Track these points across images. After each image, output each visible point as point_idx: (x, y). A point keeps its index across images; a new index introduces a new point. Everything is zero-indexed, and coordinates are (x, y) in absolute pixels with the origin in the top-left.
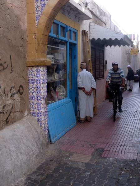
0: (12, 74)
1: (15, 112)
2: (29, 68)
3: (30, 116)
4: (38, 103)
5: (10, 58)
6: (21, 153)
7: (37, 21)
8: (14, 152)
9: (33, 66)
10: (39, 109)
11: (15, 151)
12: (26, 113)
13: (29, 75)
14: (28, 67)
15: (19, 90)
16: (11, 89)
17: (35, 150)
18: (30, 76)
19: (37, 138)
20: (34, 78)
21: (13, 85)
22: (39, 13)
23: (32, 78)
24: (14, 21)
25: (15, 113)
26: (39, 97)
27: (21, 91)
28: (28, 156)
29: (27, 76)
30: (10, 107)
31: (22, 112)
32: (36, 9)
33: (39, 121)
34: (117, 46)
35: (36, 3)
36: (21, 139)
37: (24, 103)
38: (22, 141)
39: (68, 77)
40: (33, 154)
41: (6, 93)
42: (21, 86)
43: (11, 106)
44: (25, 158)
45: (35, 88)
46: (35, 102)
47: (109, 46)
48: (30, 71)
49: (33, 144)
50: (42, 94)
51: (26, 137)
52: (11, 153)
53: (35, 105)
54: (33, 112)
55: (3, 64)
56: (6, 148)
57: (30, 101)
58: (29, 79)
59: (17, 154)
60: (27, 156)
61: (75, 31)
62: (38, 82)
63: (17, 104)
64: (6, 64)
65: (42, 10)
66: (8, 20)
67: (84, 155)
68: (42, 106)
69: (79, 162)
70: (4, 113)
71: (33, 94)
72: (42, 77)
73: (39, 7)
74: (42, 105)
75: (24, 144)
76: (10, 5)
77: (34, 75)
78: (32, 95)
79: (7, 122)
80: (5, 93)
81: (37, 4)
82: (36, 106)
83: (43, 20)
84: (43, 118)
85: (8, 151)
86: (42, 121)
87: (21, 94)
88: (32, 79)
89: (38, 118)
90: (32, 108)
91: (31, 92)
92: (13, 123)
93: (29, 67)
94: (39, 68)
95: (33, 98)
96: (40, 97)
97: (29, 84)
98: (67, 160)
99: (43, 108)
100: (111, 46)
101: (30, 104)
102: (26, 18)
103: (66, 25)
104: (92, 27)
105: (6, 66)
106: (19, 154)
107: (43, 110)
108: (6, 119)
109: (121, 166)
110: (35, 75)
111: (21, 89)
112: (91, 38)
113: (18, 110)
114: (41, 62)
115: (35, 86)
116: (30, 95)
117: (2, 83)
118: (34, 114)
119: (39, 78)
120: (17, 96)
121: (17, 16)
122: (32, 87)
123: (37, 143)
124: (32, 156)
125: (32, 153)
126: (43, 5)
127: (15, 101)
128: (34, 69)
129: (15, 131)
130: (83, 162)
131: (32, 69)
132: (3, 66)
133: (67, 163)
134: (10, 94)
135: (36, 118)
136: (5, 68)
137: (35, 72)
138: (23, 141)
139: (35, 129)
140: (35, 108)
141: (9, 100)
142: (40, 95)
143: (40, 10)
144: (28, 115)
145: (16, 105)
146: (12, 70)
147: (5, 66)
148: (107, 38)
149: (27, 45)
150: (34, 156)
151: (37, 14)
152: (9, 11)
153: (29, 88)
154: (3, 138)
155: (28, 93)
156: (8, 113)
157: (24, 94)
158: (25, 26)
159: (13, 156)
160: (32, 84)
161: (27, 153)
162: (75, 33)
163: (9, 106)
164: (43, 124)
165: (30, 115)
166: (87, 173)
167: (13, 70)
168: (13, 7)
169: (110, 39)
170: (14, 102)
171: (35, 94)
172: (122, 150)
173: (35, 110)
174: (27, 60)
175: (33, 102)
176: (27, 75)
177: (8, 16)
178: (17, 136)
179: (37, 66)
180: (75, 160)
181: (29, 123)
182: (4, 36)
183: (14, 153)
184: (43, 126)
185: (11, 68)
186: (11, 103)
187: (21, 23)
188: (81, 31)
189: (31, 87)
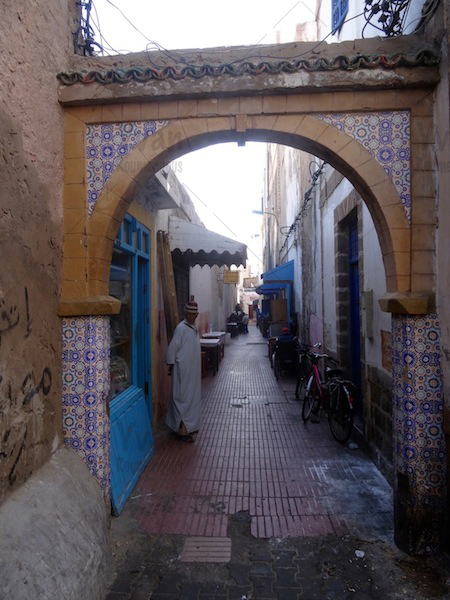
0: (29, 339)
1: (32, 446)
2: (64, 320)
3: (66, 451)
4: (88, 414)
5: (24, 297)
6: (63, 574)
7: (92, 204)
8: (45, 577)
9: (76, 317)
10: (91, 428)
11: (48, 571)
12: (55, 443)
13: (64, 339)
14: (62, 317)
15: (42, 383)
16: (25, 383)
17: (95, 552)
18: (69, 341)
19: (91, 511)
20: (80, 345)
21: (29, 370)
22: (98, 185)
23: (73, 345)
24: (35, 200)
25: (31, 450)
26: (91, 397)
27: (47, 383)
28: (81, 577)
29: (60, 343)
30: (21, 435)
31: (46, 442)
32: (88, 175)
33: (90, 460)
34: (206, 266)
35: (89, 161)
36: (57, 526)
37: (52, 418)
38: (59, 534)
39: (134, 336)
40: (92, 565)
41: (13, 395)
42: (47, 371)
43: (23, 431)
44: (76, 585)
45: (80, 374)
46: (80, 411)
47: (198, 266)
48: (68, 328)
49: (86, 534)
50: (100, 387)
51: (66, 515)
52: (38, 582)
53: (80, 417)
54: (74, 437)
55: (8, 312)
56: (20, 568)
57: (67, 408)
58: (65, 349)
59: (54, 579)
60: (78, 577)
61: (147, 232)
62: (91, 356)
63: (37, 423)
64: (16, 313)
65: (106, 178)
66: (23, 196)
67: (211, 539)
68: (99, 420)
69: (207, 563)
70: (5, 456)
71: (73, 389)
72: (100, 344)
73: (98, 170)
74: (98, 416)
75: (66, 541)
76: (30, 158)
77: (80, 339)
78: (73, 393)
79: (13, 481)
80: (10, 397)
81: (91, 163)
82: (82, 421)
83: (108, 203)
84: (100, 452)
85: (28, 579)
86: (98, 459)
87: (46, 391)
88: (73, 349)
89: (88, 452)
90: (69, 428)
91: (69, 384)
92: (25, 480)
93: (66, 317)
94: (94, 321)
95: (75, 400)
96: (94, 396)
97: (65, 363)
98: (174, 563)
99: (100, 424)
100: (202, 266)
101: (65, 417)
102: (60, 193)
103: (133, 218)
104: (173, 224)
105: (16, 319)
106: (59, 579)
107: (100, 430)
108: (9, 472)
109: (311, 557)
110: (83, 338)
111: (47, 377)
112: (172, 248)
113: (39, 439)
114: (101, 305)
115: (80, 367)
116: (64, 393)
117: (4, 366)
118: (76, 444)
119: (94, 347)
120: (37, 401)
121: (42, 188)
122: (73, 371)
123: (93, 528)
124: (91, 574)
125: (89, 562)
126: (108, 167)
127: (31, 414)
128: (80, 323)
129: (36, 506)
130: (218, 564)
131: (73, 323)
132: (8, 319)
133: (179, 572)
134: (21, 398)
135: (82, 454)
136: (13, 323)
137: (83, 330)
138: (61, 532)
139: (83, 487)
140: (80, 426)
141: (18, 414)
142: (94, 390)
143: (101, 178)
144: (59, 448)
145: (34, 426)
146: (28, 330)
147: (13, 318)
148: (208, 250)
149: (61, 261)
150: (94, 572)
151: (92, 186)
152: (25, 171)
153: (64, 373)
154: (8, 536)
155: (59, 385)
156: (16, 454)
157: (52, 390)
158: (58, 213)
159: (43, 592)
160: (73, 363)
161: (77, 570)
162: (146, 236)
163: (19, 431)
164: (101, 467)
165: (64, 445)
166: (244, 597)
167: (30, 327)
168: (36, 164)
169: (214, 252)
170: (31, 418)
171: (80, 389)
172: (290, 510)
173: (80, 433)
174: (61, 300)
175: (74, 411)
176: (60, 339)
177: (24, 185)
178: (44, 519)
179: (88, 316)
180: (198, 561)
181: (68, 473)
182: (14, 238)
183: (47, 579)
184: (100, 473)
185: (27, 324)
186: (22, 423)
187: (50, 206)
188: (156, 232)
189: (69, 372)
